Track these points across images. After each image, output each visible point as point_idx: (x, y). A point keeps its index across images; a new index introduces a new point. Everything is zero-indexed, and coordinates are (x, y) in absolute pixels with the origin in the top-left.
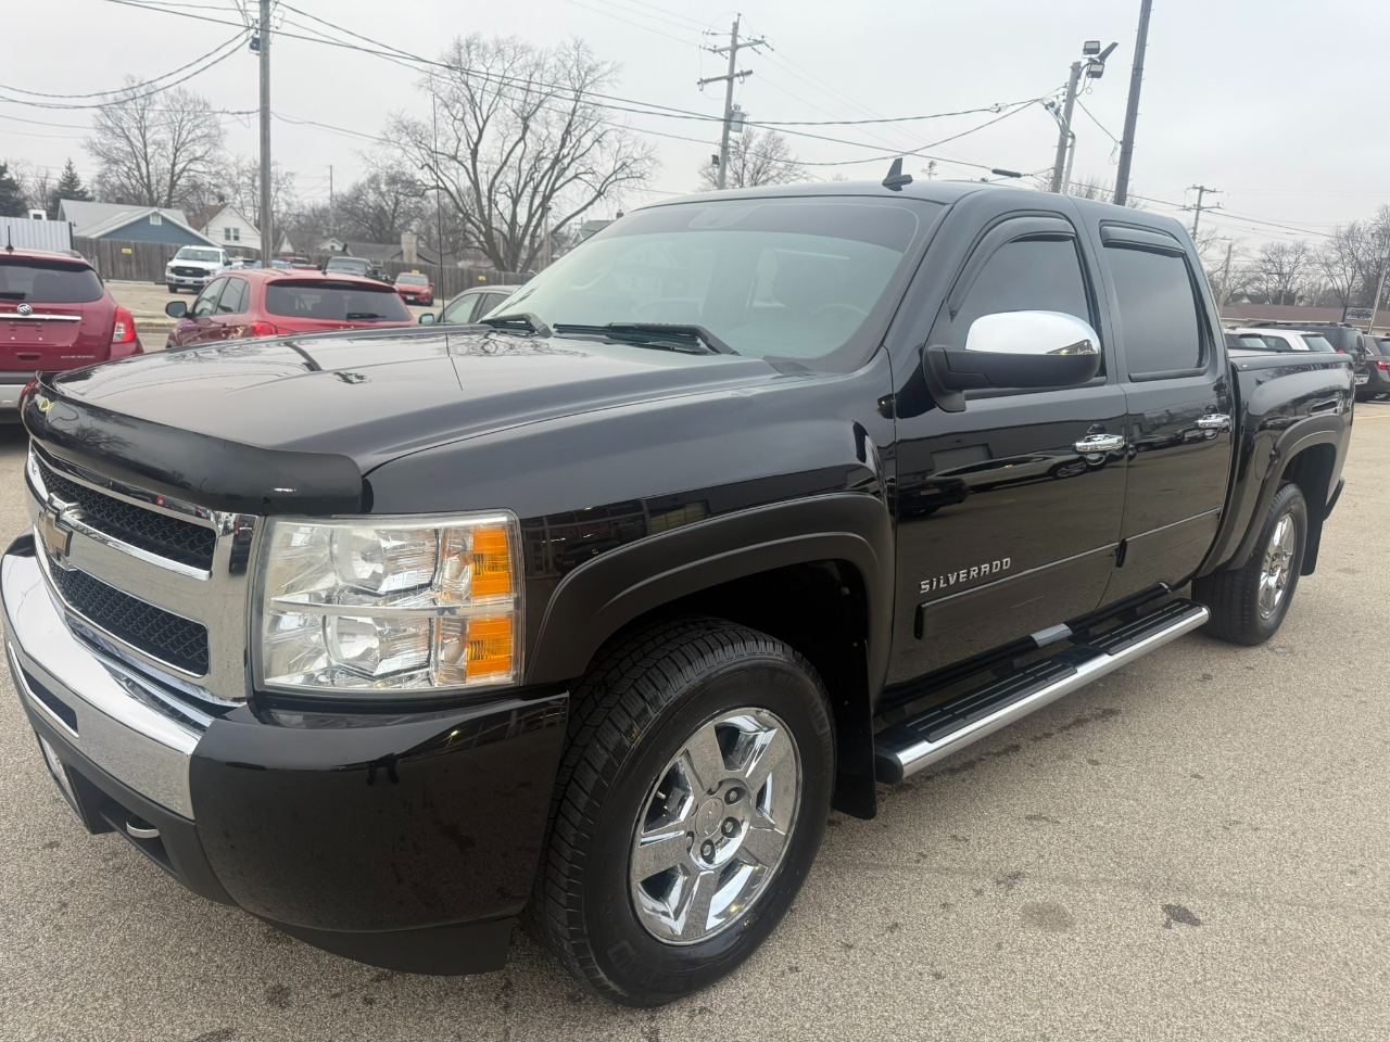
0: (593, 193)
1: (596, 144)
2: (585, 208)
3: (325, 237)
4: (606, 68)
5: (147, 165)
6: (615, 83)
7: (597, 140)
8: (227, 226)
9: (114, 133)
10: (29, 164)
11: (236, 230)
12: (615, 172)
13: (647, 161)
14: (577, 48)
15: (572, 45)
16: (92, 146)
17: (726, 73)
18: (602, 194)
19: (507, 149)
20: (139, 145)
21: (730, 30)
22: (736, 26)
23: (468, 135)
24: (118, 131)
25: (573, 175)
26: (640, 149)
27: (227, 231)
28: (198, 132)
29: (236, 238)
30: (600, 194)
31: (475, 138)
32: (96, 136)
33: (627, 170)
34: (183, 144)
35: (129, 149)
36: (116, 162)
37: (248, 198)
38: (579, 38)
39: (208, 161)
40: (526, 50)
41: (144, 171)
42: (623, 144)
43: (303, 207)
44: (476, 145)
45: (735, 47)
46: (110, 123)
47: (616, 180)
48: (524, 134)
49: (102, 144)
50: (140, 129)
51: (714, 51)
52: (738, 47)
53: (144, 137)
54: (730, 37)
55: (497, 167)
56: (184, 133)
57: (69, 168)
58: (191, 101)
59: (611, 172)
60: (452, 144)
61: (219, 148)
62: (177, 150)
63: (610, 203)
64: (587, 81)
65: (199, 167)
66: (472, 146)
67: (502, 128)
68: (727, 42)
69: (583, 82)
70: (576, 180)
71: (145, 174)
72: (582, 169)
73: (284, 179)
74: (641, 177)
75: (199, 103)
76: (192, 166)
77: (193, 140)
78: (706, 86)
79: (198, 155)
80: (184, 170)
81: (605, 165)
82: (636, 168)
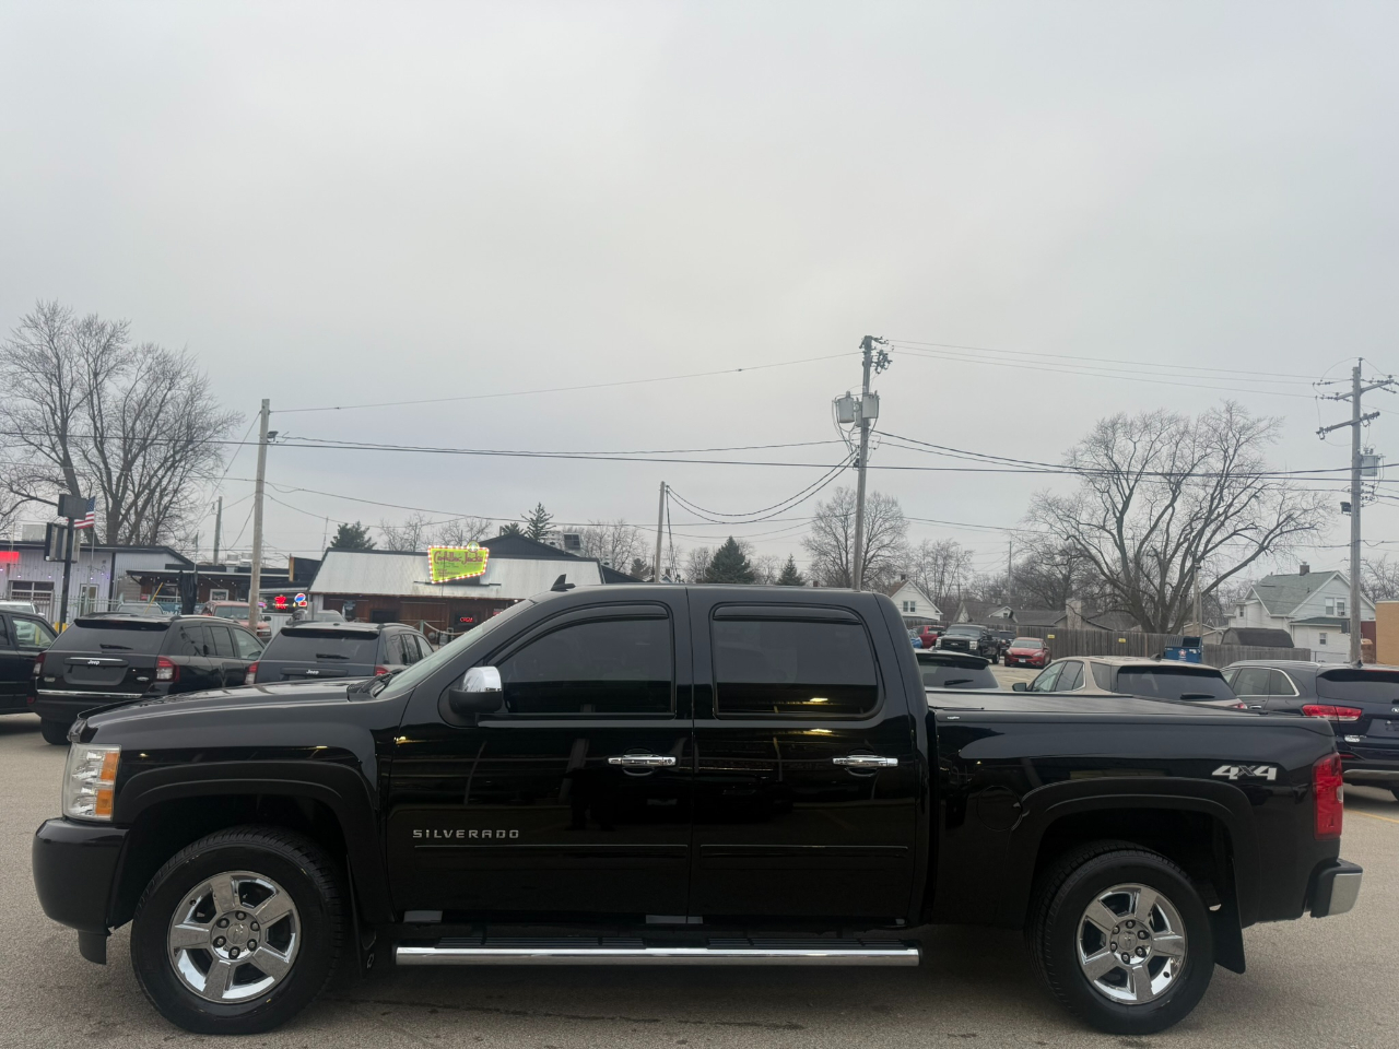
0: (1256, 548)
1: (1253, 499)
2: (1245, 564)
3: (999, 606)
4: (1262, 425)
5: (847, 554)
6: (1274, 438)
7: (1254, 496)
8: (906, 600)
9: (825, 532)
10: (777, 558)
11: (913, 603)
12: (1278, 526)
13: (1321, 511)
14: (1229, 410)
15: (1223, 408)
16: (808, 544)
17: (1350, 418)
18: (1267, 547)
19: (1156, 514)
20: (842, 539)
21: (1350, 375)
22: (1357, 371)
23: (1114, 506)
24: (828, 529)
25: (1231, 531)
26: (1310, 500)
27: (906, 603)
28: (887, 525)
29: (913, 610)
30: (1262, 548)
31: (1120, 507)
32: (811, 535)
33: (1293, 523)
34: (875, 535)
35: (835, 543)
36: (825, 554)
37: (932, 575)
38: (1231, 402)
39: (893, 548)
40: (1173, 420)
41: (844, 559)
42: (1287, 496)
43: (988, 579)
44: (1122, 513)
45: (1358, 392)
46: (823, 525)
47: (1282, 533)
48: (1174, 499)
49: (816, 542)
50: (843, 527)
51: (1336, 399)
52: (1362, 391)
53: (846, 533)
54: (1351, 383)
55: (1145, 532)
56: (876, 529)
57: (791, 561)
58: (883, 501)
59: (1275, 524)
60: (1101, 513)
61: (903, 536)
62: (870, 541)
63: (1278, 556)
64: (1242, 440)
65: (885, 553)
66: (1118, 515)
67: (1149, 495)
68: (1348, 388)
69: (1238, 441)
70: (1234, 537)
71: (844, 562)
72: (1241, 526)
73: (963, 557)
74: (1312, 527)
75: (889, 502)
76: (880, 553)
77: (883, 531)
78: (1328, 435)
79: (886, 542)
80: (873, 557)
81: (1269, 520)
82: (1305, 520)
